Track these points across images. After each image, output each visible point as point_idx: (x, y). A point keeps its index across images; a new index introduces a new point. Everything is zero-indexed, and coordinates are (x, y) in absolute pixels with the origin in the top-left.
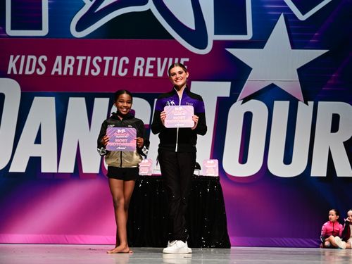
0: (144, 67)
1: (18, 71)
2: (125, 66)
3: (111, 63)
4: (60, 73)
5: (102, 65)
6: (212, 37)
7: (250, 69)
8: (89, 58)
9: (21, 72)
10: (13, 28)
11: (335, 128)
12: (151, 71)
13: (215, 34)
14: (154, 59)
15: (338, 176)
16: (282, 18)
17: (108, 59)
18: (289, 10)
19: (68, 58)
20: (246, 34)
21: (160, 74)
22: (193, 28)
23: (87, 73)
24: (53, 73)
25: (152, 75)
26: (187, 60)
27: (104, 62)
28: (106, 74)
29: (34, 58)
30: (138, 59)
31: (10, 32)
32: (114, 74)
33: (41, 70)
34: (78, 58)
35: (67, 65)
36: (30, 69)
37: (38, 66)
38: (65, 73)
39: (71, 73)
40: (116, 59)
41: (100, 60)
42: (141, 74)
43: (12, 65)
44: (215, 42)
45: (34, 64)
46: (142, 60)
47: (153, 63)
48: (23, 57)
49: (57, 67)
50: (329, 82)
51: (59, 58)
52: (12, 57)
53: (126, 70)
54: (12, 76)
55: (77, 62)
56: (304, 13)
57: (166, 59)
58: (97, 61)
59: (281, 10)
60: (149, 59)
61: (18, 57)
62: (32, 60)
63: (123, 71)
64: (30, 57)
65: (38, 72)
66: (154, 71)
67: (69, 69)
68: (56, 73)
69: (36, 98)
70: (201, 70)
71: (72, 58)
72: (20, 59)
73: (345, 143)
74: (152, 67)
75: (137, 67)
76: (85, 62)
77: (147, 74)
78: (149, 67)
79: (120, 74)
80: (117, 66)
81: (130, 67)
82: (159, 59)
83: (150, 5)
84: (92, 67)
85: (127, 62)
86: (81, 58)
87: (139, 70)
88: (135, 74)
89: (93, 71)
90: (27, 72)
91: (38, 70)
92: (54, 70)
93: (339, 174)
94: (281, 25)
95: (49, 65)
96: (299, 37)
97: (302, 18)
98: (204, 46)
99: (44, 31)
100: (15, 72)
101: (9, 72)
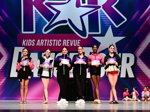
0: (66, 43)
1: (26, 44)
2: (60, 43)
3: (56, 41)
4: (39, 45)
5: (53, 42)
6: (88, 33)
7: (100, 43)
8: (48, 40)
9: (27, 45)
10: (24, 31)
11: (128, 62)
12: (68, 44)
13: (89, 32)
14: (69, 40)
15: (129, 77)
16: (110, 27)
17: (54, 40)
18: (112, 24)
19: (42, 40)
20: (99, 32)
21: (71, 45)
22: (82, 30)
23: (48, 45)
24: (37, 45)
25: (69, 45)
26: (80, 40)
27: (53, 41)
28: (54, 45)
29: (31, 40)
30: (64, 40)
31: (23, 32)
32: (56, 45)
33: (33, 44)
34: (45, 40)
35: (41, 43)
36: (30, 44)
37: (32, 43)
38: (41, 45)
39: (43, 45)
40: (57, 40)
41: (52, 41)
42: (65, 45)
43: (24, 43)
44: (89, 35)
45: (31, 42)
46: (66, 40)
47: (69, 41)
48: (27, 40)
49: (38, 43)
50: (126, 47)
51: (39, 41)
52: (24, 40)
53: (60, 44)
54: (24, 46)
55: (45, 41)
56: (117, 25)
57: (73, 40)
58: (51, 41)
59: (110, 24)
60: (68, 40)
61: (26, 40)
62: (30, 41)
63: (59, 44)
64: (29, 40)
65: (32, 45)
66: (69, 44)
67: (42, 44)
68: (38, 45)
69: (31, 53)
70: (84, 44)
71: (43, 40)
72: (26, 41)
73: (131, 67)
74: (69, 43)
75: (64, 43)
76: (47, 41)
77: (67, 45)
78: (68, 43)
79: (59, 45)
80: (58, 43)
81: (62, 43)
82: (71, 40)
83: (68, 23)
84: (49, 43)
85: (61, 41)
86: (46, 40)
87: (64, 44)
88: (63, 45)
89: (50, 44)
90: (29, 45)
91: (32, 44)
92: (37, 44)
93: (130, 77)
94: (110, 29)
95: (36, 42)
96: (116, 33)
97: (117, 27)
98: (85, 36)
99: (34, 32)
100: (25, 45)
101: (23, 45)
